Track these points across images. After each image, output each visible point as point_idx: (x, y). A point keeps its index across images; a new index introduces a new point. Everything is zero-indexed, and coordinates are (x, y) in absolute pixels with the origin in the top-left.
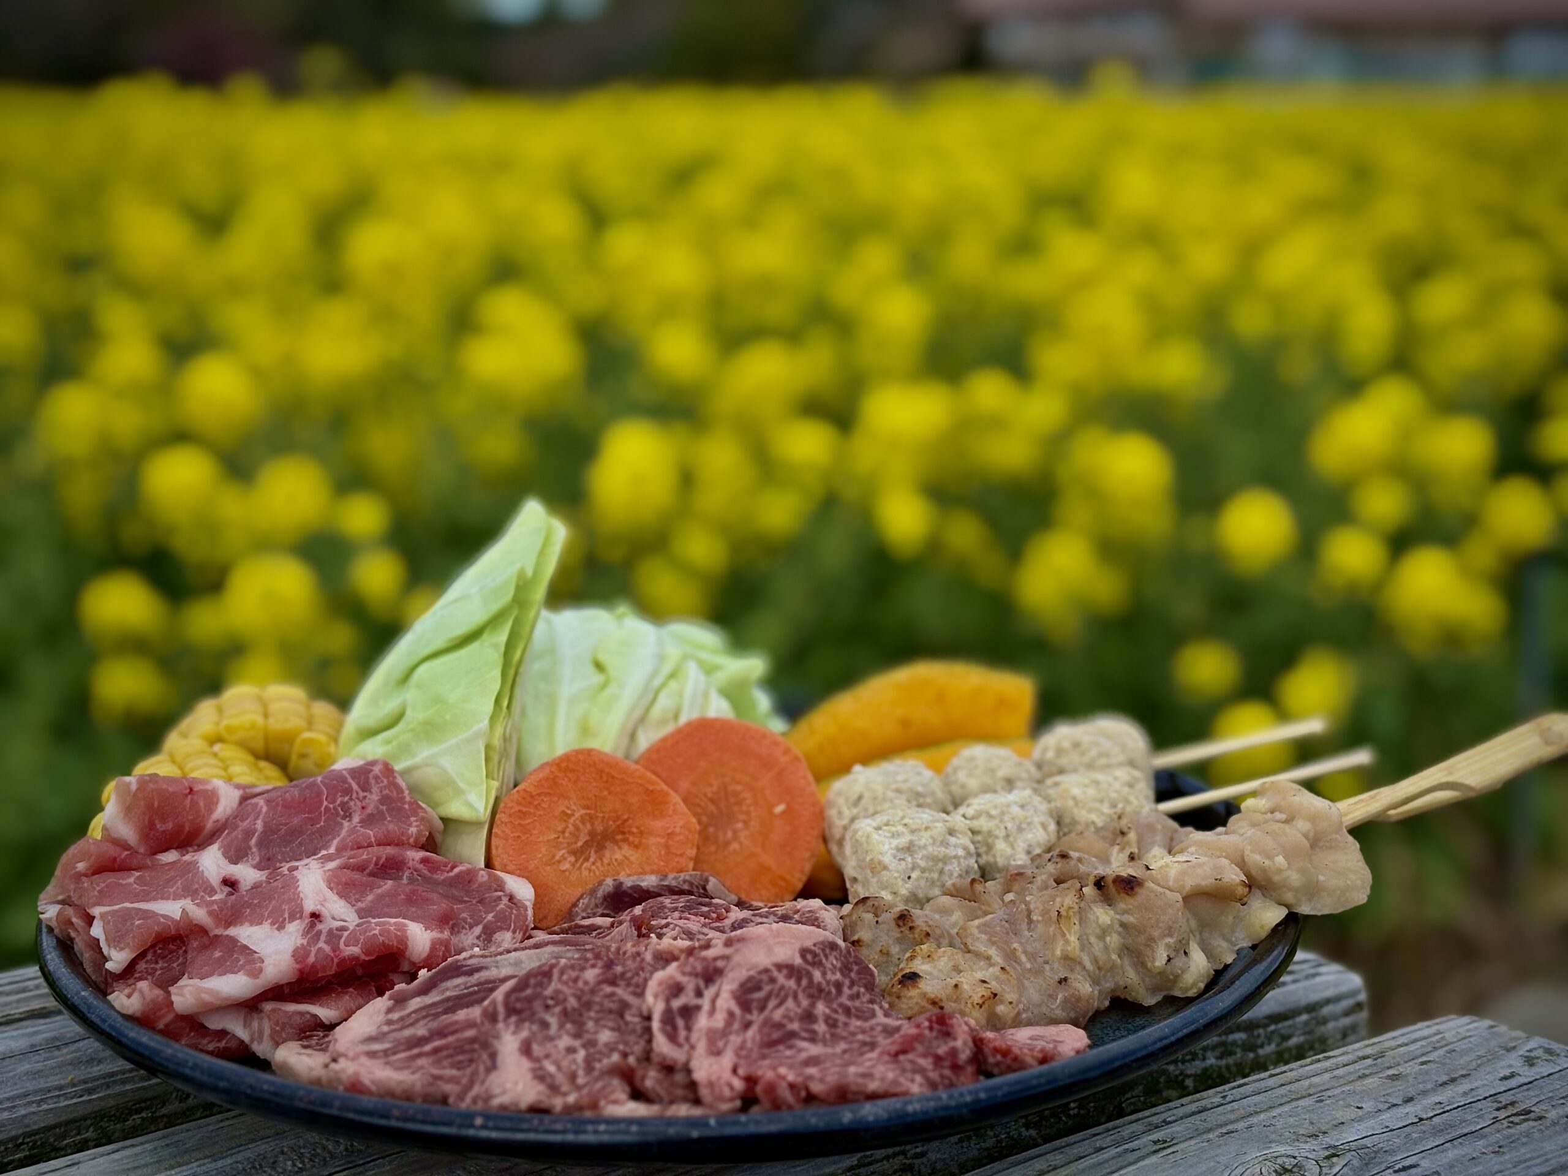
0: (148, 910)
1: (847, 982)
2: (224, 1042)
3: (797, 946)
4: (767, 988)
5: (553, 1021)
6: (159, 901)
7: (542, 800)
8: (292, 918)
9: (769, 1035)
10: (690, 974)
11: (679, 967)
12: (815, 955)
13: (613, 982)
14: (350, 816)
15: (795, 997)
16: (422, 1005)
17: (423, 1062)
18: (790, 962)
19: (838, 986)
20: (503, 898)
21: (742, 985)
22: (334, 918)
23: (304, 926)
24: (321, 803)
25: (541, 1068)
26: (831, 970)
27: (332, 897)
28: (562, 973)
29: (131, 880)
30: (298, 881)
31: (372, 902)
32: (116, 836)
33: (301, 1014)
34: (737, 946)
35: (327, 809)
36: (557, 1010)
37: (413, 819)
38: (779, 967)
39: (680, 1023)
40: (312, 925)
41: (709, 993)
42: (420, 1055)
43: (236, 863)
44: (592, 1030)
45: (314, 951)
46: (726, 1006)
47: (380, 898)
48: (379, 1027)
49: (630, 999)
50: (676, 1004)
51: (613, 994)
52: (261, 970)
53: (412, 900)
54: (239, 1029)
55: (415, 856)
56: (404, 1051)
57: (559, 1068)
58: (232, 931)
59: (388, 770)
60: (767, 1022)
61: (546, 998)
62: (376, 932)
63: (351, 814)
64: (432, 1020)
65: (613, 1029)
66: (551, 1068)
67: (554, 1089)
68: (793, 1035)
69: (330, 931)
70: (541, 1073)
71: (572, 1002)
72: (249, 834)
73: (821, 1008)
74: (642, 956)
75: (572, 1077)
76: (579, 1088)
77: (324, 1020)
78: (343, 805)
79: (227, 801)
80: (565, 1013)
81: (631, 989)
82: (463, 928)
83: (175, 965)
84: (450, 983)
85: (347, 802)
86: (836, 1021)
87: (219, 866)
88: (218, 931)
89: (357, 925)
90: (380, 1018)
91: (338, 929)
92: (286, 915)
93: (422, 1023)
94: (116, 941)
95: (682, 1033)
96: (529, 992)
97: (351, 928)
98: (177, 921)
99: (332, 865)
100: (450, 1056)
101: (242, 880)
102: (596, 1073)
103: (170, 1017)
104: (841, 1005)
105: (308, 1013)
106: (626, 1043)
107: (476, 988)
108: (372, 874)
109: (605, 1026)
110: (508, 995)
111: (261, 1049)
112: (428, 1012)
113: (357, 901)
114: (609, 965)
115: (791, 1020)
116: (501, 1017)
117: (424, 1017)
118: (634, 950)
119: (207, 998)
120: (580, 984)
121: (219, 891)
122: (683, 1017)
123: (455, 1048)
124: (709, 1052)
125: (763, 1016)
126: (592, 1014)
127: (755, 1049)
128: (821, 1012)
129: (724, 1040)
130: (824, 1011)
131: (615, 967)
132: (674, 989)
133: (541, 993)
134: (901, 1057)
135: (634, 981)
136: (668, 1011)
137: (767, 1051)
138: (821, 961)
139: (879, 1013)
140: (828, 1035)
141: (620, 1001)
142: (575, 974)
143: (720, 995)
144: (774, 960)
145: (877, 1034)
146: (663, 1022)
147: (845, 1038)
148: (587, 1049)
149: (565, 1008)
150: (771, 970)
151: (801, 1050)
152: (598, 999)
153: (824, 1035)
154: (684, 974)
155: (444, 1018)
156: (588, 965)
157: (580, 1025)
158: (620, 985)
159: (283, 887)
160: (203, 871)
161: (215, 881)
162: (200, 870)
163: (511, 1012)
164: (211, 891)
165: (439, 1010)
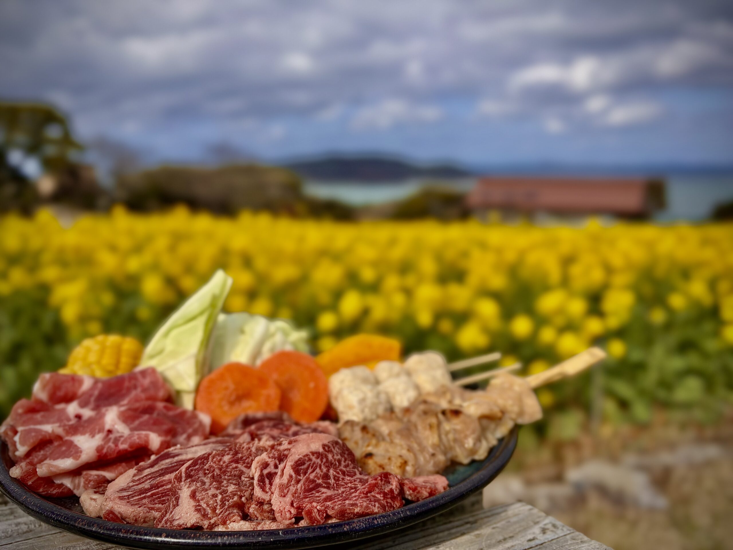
0: (39, 429)
1: (343, 459)
2: (61, 490)
3: (321, 443)
4: (307, 464)
5: (207, 480)
6: (45, 425)
7: (218, 382)
8: (99, 432)
9: (308, 486)
10: (272, 457)
11: (267, 454)
12: (329, 447)
13: (237, 461)
15: (320, 467)
16: (150, 473)
17: (145, 501)
18: (318, 451)
19: (339, 461)
20: (197, 422)
21: (296, 462)
22: (118, 432)
23: (103, 436)
24: (124, 384)
25: (199, 505)
26: (336, 454)
27: (119, 422)
29: (39, 416)
30: (106, 416)
31: (137, 424)
32: (37, 397)
33: (98, 476)
34: (294, 444)
35: (127, 386)
37: (162, 390)
38: (313, 453)
39: (267, 481)
40: (107, 435)
41: (281, 466)
42: (144, 498)
43: (83, 408)
44: (225, 485)
45: (106, 447)
46: (288, 473)
47: (142, 422)
48: (128, 484)
49: (244, 469)
50: (265, 472)
51: (236, 467)
52: (80, 456)
53: (156, 423)
54: (68, 483)
55: (160, 405)
56: (138, 495)
57: (208, 505)
58: (72, 438)
59: (154, 371)
60: (308, 479)
61: (205, 470)
62: (136, 438)
63: (137, 387)
64: (153, 480)
65: (235, 484)
66: (204, 506)
67: (205, 516)
68: (319, 485)
69: (115, 438)
70: (199, 508)
71: (217, 472)
74: (251, 449)
75: (214, 510)
76: (217, 515)
77: (107, 479)
78: (134, 384)
79: (87, 384)
80: (213, 477)
81: (245, 465)
82: (178, 435)
84: (164, 462)
85: (136, 383)
86: (339, 477)
87: (75, 410)
88: (67, 438)
89: (128, 435)
90: (130, 479)
91: (119, 437)
92: (97, 431)
93: (148, 481)
94: (23, 444)
95: (268, 486)
96: (197, 467)
97: (125, 436)
98: (49, 434)
99: (123, 408)
100: (159, 498)
101: (84, 416)
102: (226, 507)
103: (35, 479)
104: (341, 470)
105: (102, 475)
106: (241, 491)
107: (176, 464)
108: (140, 412)
109: (231, 483)
110: (187, 468)
111: (79, 492)
112: (153, 476)
113: (131, 424)
114: (236, 453)
115: (319, 479)
116: (183, 479)
117: (150, 479)
118: (247, 446)
119: (53, 469)
120: (221, 463)
121: (72, 420)
122: (268, 478)
123: (162, 493)
124: (280, 495)
125: (305, 477)
126: (226, 477)
127: (302, 493)
128: (332, 474)
129: (287, 489)
130: (333, 473)
131: (238, 454)
132: (265, 465)
133: (203, 467)
134: (369, 495)
135: (246, 461)
136: (261, 476)
137: (308, 494)
138: (331, 450)
139: (358, 473)
140: (335, 485)
141: (240, 470)
142: (219, 458)
143: (286, 467)
144: (311, 450)
145: (357, 483)
146: (259, 481)
147: (343, 485)
148: (222, 495)
149: (214, 474)
150: (309, 455)
151: (323, 493)
152: (229, 470)
153: (334, 485)
154: (269, 458)
155: (158, 479)
156: (226, 453)
157: (220, 483)
158: (240, 463)
159: (99, 419)
160: (68, 413)
161: (72, 416)
162: (67, 411)
163: (188, 477)
164: (69, 420)
165: (157, 475)
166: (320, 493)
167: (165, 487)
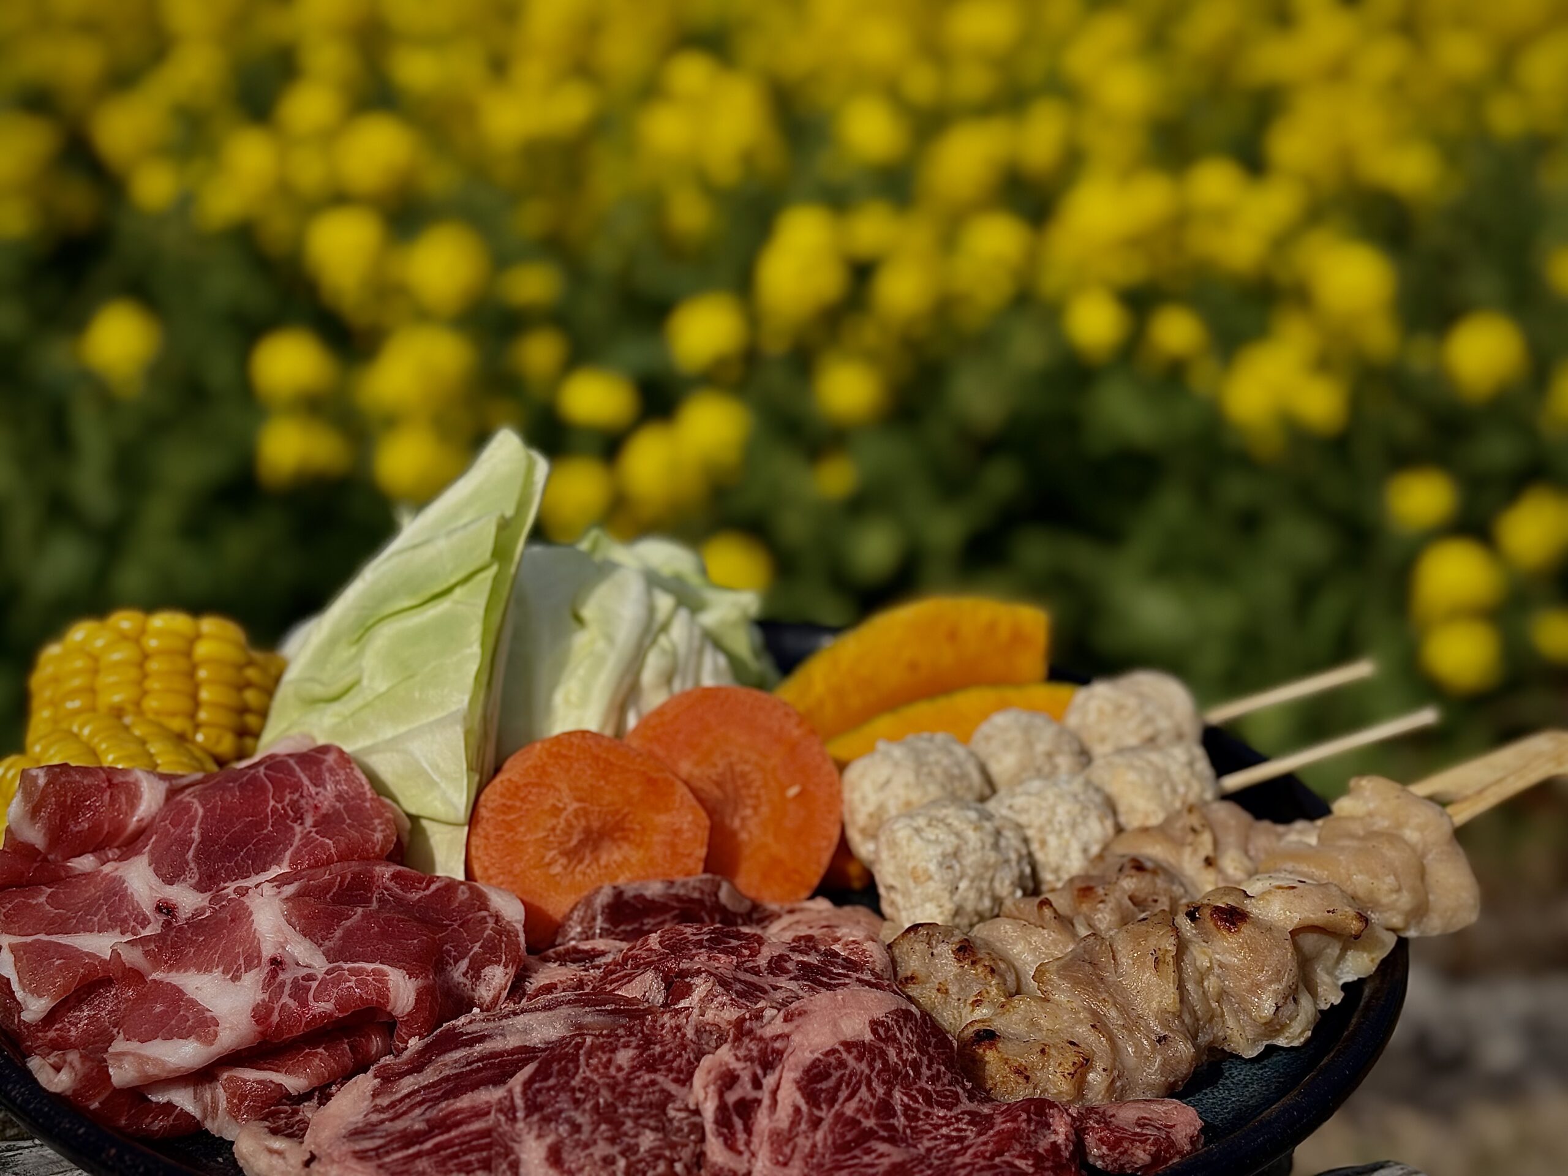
0: (69, 946)
1: (925, 1060)
2: (170, 1120)
3: (867, 1018)
4: (836, 1075)
5: (584, 1120)
6: (82, 934)
7: (530, 792)
8: (249, 967)
9: (843, 1136)
10: (748, 1058)
11: (733, 1049)
12: (888, 1029)
13: (652, 1069)
14: (301, 818)
15: (869, 1084)
16: (417, 1087)
17: (423, 1164)
18: (861, 1039)
19: (916, 1065)
20: (489, 919)
21: (807, 1072)
22: (298, 965)
23: (263, 975)
24: (267, 802)
26: (907, 1046)
27: (293, 935)
28: (590, 1054)
29: (42, 899)
30: (251, 914)
31: (341, 939)
32: (20, 839)
33: (262, 1082)
34: (798, 1021)
35: (274, 810)
36: (588, 1106)
37: (377, 821)
38: (848, 1045)
39: (738, 1122)
40: (273, 974)
41: (769, 1081)
42: (418, 1155)
43: (170, 883)
44: (632, 1133)
45: (277, 1006)
46: (789, 1099)
47: (349, 934)
48: (365, 1116)
49: (673, 1088)
50: (731, 1097)
51: (653, 1083)
52: (216, 1035)
54: (188, 1103)
55: (385, 872)
56: (401, 1149)
58: (175, 978)
59: (343, 758)
60: (839, 1116)
61: (574, 1090)
62: (352, 983)
63: (302, 814)
64: (429, 1107)
65: (655, 1129)
68: (871, 1134)
69: (295, 982)
71: (605, 1095)
72: (186, 843)
73: (898, 1097)
74: (683, 1032)
77: (291, 1090)
78: (294, 804)
79: (151, 797)
80: (597, 1109)
81: (673, 1075)
82: (447, 963)
84: (448, 1057)
85: (297, 801)
86: (917, 1110)
87: (151, 888)
88: (157, 977)
89: (327, 973)
90: (366, 1103)
91: (303, 978)
92: (241, 961)
93: (418, 1111)
94: (32, 984)
95: (741, 1137)
96: (552, 1082)
97: (320, 977)
98: (105, 960)
99: (289, 890)
100: (454, 1156)
101: (180, 907)
103: (107, 1094)
104: (921, 1091)
105: (272, 1082)
106: (673, 1146)
107: (480, 1064)
109: (646, 1126)
110: (527, 1084)
111: (218, 1126)
112: (424, 1096)
113: (324, 938)
114: (647, 1042)
115: (867, 1117)
116: (520, 1114)
117: (420, 1104)
118: (673, 1022)
119: (151, 1070)
120: (613, 1071)
121: (152, 919)
122: (740, 1116)
123: (460, 1145)
124: (774, 1161)
125: (833, 1111)
126: (630, 1110)
127: (828, 1156)
128: (899, 1102)
129: (791, 1144)
130: (902, 1100)
131: (652, 1046)
132: (727, 1079)
133: (568, 1083)
134: (997, 1160)
135: (675, 1065)
136: (722, 1108)
137: (843, 1157)
138: (895, 1035)
139: (964, 1099)
140: (908, 1131)
141: (663, 1091)
142: (604, 1058)
143: (781, 1086)
144: (842, 1038)
145: (964, 1127)
146: (717, 1122)
147: (928, 1132)
148: (627, 1158)
149: (598, 1103)
150: (837, 1051)
151: (881, 1156)
152: (634, 1090)
153: (904, 1132)
154: (738, 1059)
155: (443, 1105)
156: (620, 1044)
157: (617, 1124)
158: (660, 1070)
159: (233, 920)
160: (132, 894)
161: (148, 909)
162: (129, 891)
163: (532, 1107)
164: (145, 922)
165: (438, 1094)
166: (873, 1155)
167: (465, 1129)
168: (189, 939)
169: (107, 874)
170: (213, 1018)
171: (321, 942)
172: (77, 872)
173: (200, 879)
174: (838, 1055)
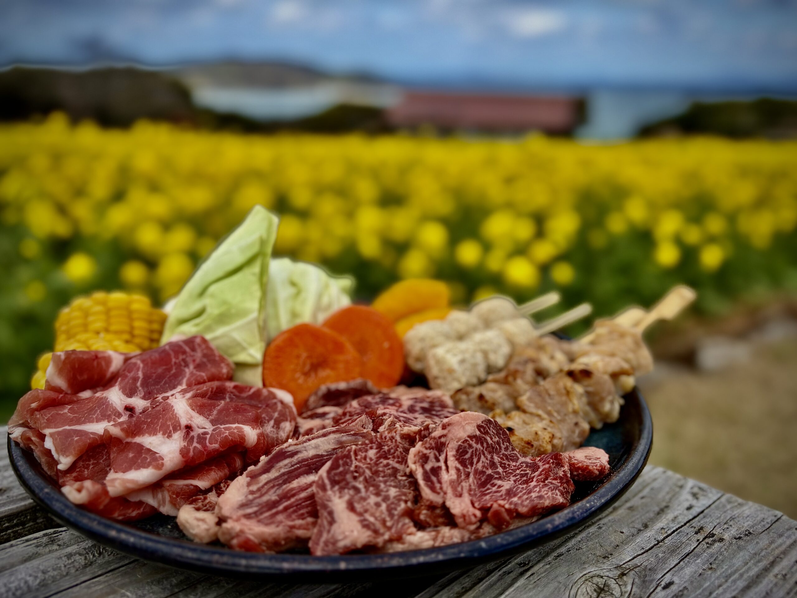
0: (81, 430)
1: (501, 440)
2: (142, 510)
3: (475, 425)
4: (470, 451)
5: (361, 486)
6: (88, 424)
8: (175, 430)
10: (430, 448)
11: (423, 444)
12: (484, 428)
13: (386, 458)
14: (188, 366)
15: (484, 454)
16: (269, 479)
17: (280, 517)
18: (475, 434)
19: (498, 443)
20: (278, 403)
21: (457, 451)
22: (198, 427)
23: (183, 434)
24: (171, 360)
25: (365, 520)
26: (493, 435)
27: (194, 414)
28: (356, 454)
29: (66, 411)
30: (172, 407)
31: (216, 415)
32: (53, 385)
33: (187, 485)
34: (449, 428)
35: (175, 363)
36: (361, 479)
37: (222, 365)
38: (469, 437)
39: (434, 479)
40: (188, 433)
41: (442, 458)
42: (277, 513)
43: (131, 397)
44: (385, 489)
45: (191, 448)
46: (454, 465)
47: (220, 412)
48: (246, 497)
49: (397, 466)
50: (428, 467)
51: (388, 464)
52: (163, 465)
53: (237, 411)
54: (151, 500)
55: (229, 385)
56: (267, 511)
57: (376, 518)
58: (138, 440)
59: (204, 341)
60: (476, 471)
61: (352, 472)
62: (227, 434)
63: (188, 364)
64: (278, 489)
65: (395, 487)
66: (372, 519)
67: (376, 532)
68: (490, 477)
69: (199, 435)
70: (366, 523)
71: (368, 473)
72: (135, 379)
73: (496, 459)
74: (395, 438)
75: (384, 522)
76: (389, 529)
77: (201, 488)
78: (184, 360)
79: (117, 362)
80: (366, 480)
81: (396, 460)
82: (265, 423)
83: (101, 461)
84: (282, 464)
85: (185, 358)
86: (505, 464)
87: (121, 400)
88: (129, 440)
89: (214, 430)
90: (245, 490)
91: (202, 434)
92: (171, 428)
93: (272, 491)
94: (63, 451)
95: (438, 486)
96: (341, 469)
97: (210, 432)
98: (101, 435)
99: (189, 395)
100: (295, 511)
101: (136, 407)
102: (396, 518)
103: (107, 501)
104: (503, 454)
105: (192, 485)
106: (405, 494)
107: (298, 465)
108: (210, 398)
109: (390, 486)
110: (329, 472)
111: (166, 509)
112: (273, 484)
113: (209, 415)
114: (380, 447)
115: (487, 469)
116: (328, 487)
117: (273, 487)
118: (390, 435)
119: (130, 486)
120: (368, 460)
121: (123, 414)
122: (434, 475)
123: (297, 506)
124: (455, 495)
125: (473, 468)
126: (381, 479)
127: (477, 489)
129: (460, 486)
131: (383, 447)
132: (424, 458)
133: (349, 469)
134: (546, 482)
135: (396, 454)
136: (425, 474)
137: (483, 490)
138: (487, 431)
140: (504, 474)
141: (393, 468)
142: (363, 455)
143: (448, 459)
144: (468, 434)
145: (525, 469)
146: (425, 480)
147: (511, 473)
148: (386, 502)
149: (365, 478)
150: (468, 440)
151: (500, 486)
152: (381, 469)
154: (426, 449)
155: (284, 486)
156: (368, 448)
157: (377, 487)
158: (390, 458)
159: (164, 411)
160: (112, 403)
161: (120, 409)
162: (110, 403)
163: (334, 483)
164: (119, 415)
165: (281, 482)
166: (496, 487)
167: (297, 497)
168: (143, 421)
169: (98, 397)
170: (160, 457)
171: (208, 417)
172: (84, 398)
173: (145, 394)
174: (468, 442)
